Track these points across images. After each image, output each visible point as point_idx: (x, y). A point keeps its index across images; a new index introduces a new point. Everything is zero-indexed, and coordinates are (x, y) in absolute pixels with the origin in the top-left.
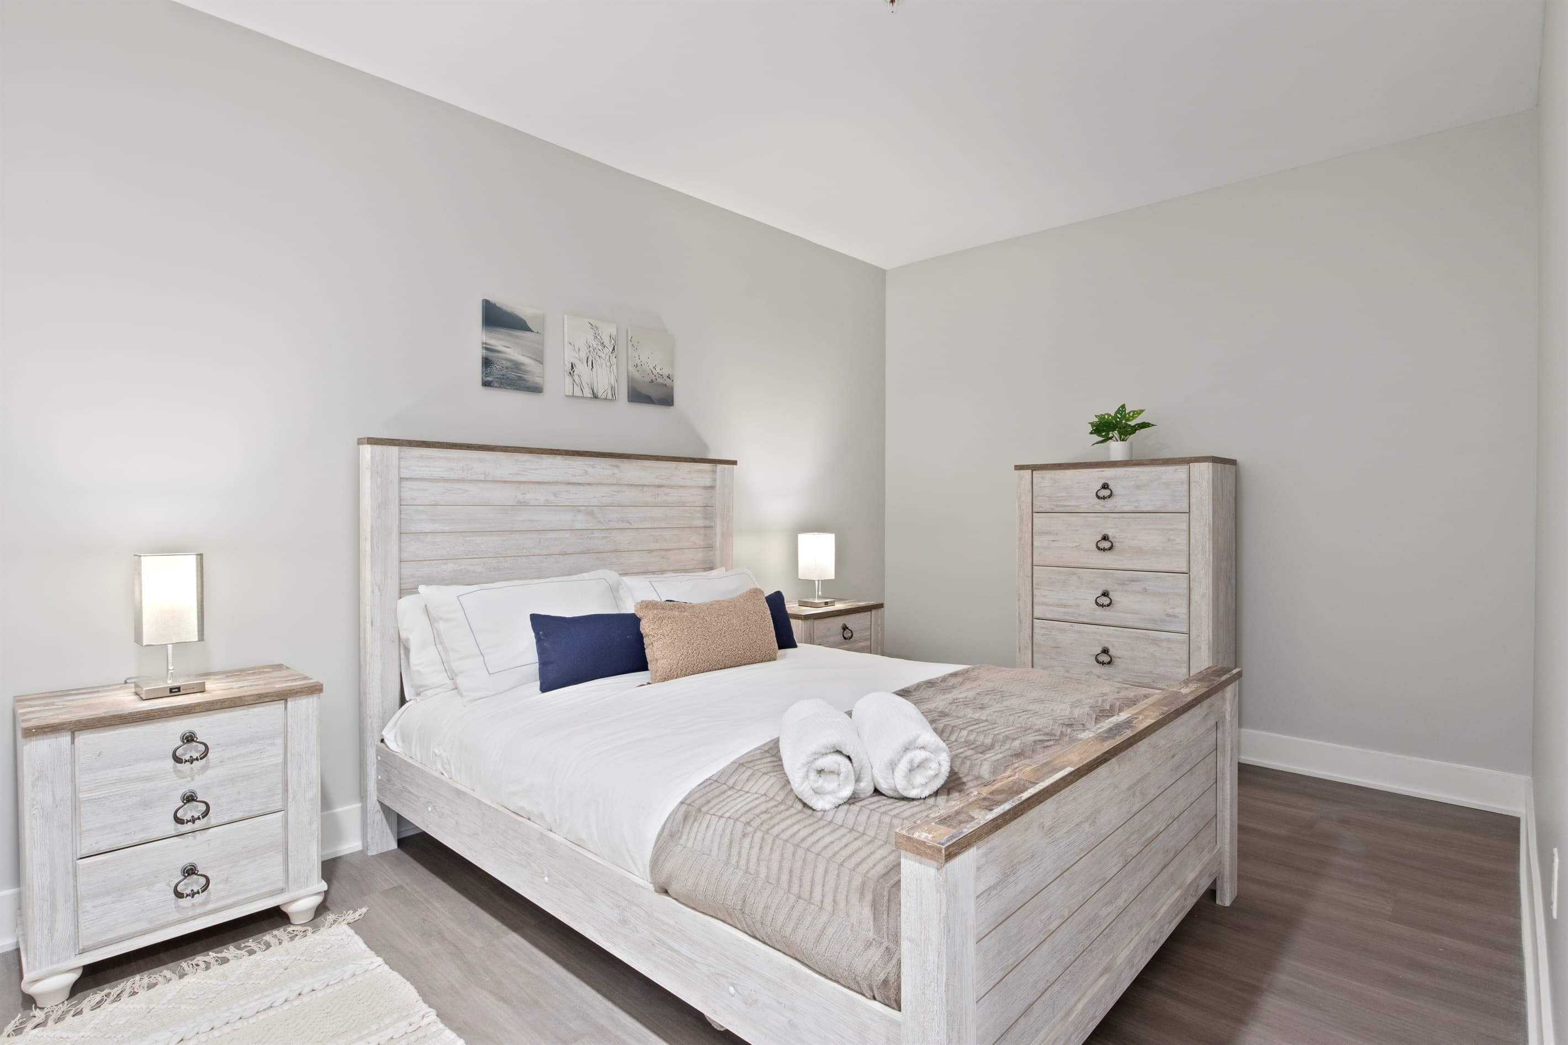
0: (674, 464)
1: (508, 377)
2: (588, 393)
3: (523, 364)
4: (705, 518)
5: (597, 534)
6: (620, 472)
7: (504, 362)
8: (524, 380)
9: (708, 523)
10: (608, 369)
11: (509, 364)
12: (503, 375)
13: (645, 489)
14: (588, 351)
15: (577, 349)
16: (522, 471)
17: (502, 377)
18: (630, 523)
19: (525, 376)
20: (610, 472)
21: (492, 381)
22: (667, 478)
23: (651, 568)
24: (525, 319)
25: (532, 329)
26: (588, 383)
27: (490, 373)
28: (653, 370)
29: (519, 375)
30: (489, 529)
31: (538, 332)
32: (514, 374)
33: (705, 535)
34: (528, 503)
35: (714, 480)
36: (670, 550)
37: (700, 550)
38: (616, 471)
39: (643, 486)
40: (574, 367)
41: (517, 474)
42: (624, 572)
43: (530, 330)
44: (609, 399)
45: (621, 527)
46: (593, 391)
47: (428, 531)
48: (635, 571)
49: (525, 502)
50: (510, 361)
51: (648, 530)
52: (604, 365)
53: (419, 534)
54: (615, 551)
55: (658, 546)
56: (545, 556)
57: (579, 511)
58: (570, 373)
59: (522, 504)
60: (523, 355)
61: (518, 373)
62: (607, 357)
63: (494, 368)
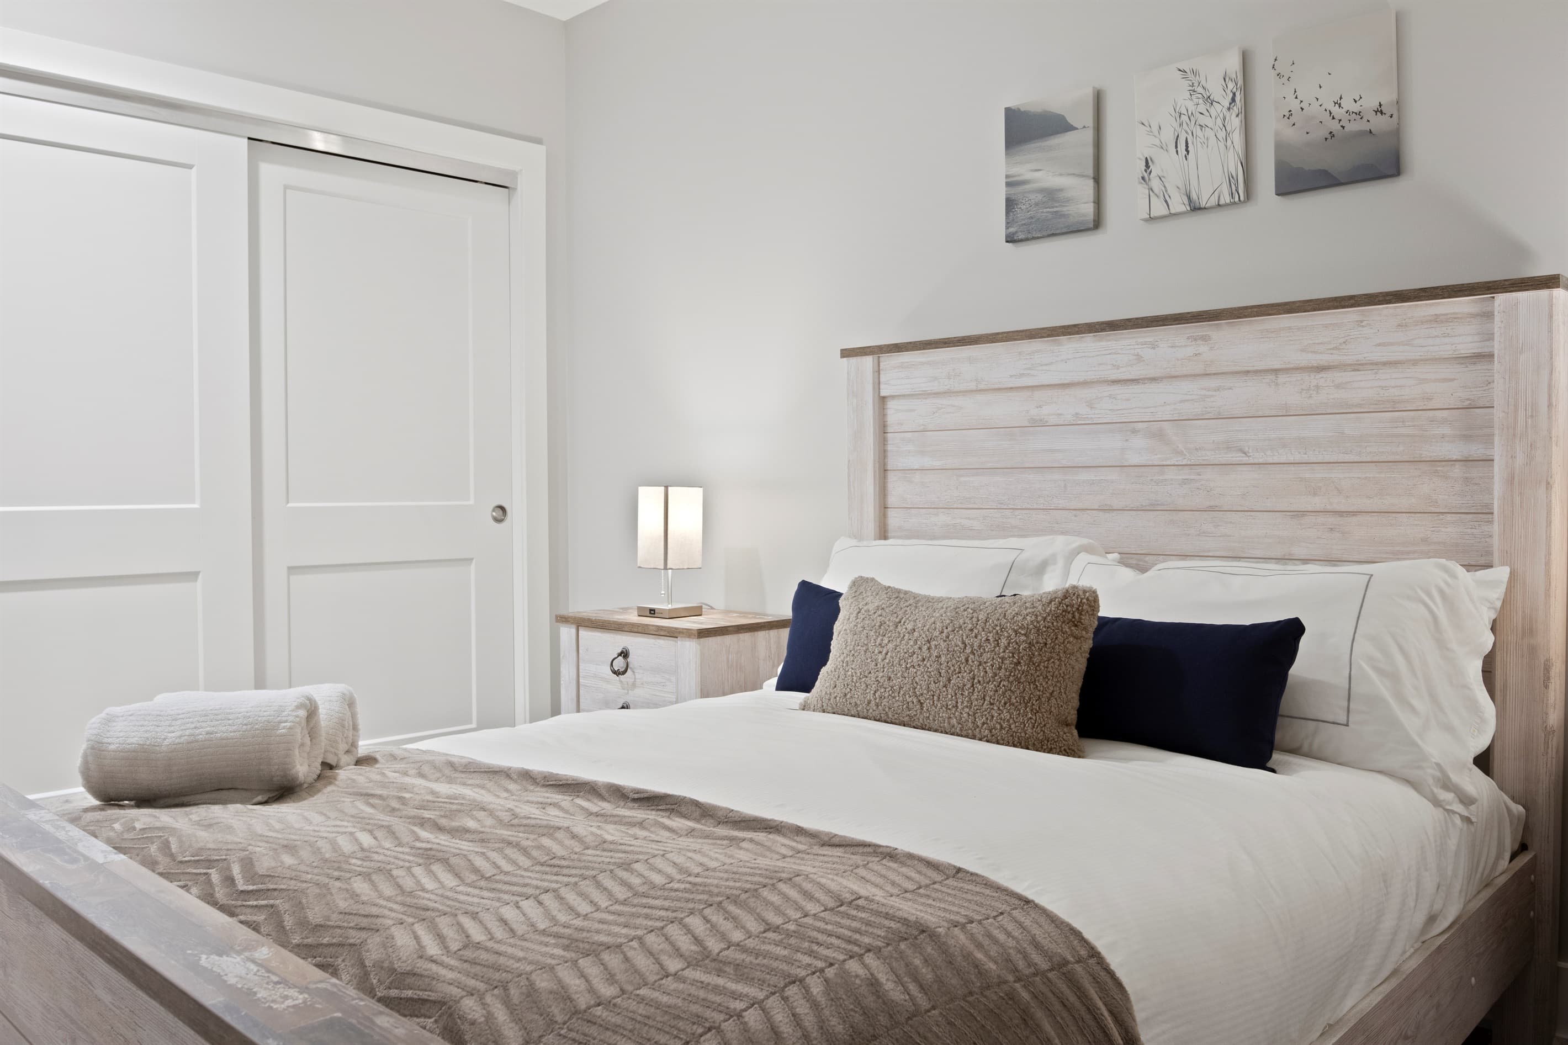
0: (1351, 314)
1: (1038, 219)
2: (1179, 205)
3: (1061, 190)
4: (1467, 438)
5: (1171, 474)
6: (1211, 349)
7: (1032, 196)
8: (1063, 216)
9: (1476, 450)
10: (1222, 145)
11: (1040, 197)
12: (1032, 218)
13: (1282, 378)
14: (1176, 125)
15: (1155, 129)
16: (1029, 369)
17: (1030, 221)
18: (1245, 453)
19: (1065, 209)
20: (1190, 351)
21: (1016, 232)
22: (1335, 348)
23: (1299, 551)
24: (1062, 114)
25: (1075, 125)
26: (1180, 186)
27: (1013, 220)
28: (1335, 110)
29: (1055, 209)
30: (989, 465)
31: (1084, 127)
32: (1048, 210)
33: (1467, 480)
34: (1047, 422)
35: (1489, 337)
36: (1354, 513)
37: (1449, 517)
38: (1203, 348)
39: (1276, 371)
40: (1150, 163)
41: (1022, 375)
42: (1230, 554)
43: (1074, 128)
44: (1226, 205)
45: (1223, 461)
46: (1189, 198)
47: (916, 467)
48: (1259, 553)
49: (1041, 420)
50: (1042, 191)
51: (1292, 468)
52: (1213, 140)
53: (906, 471)
54: (1211, 509)
55: (1317, 503)
56: (1074, 512)
57: (1134, 431)
58: (1143, 178)
59: (1038, 423)
60: (1061, 175)
61: (1053, 207)
62: (1219, 122)
63: (1018, 211)
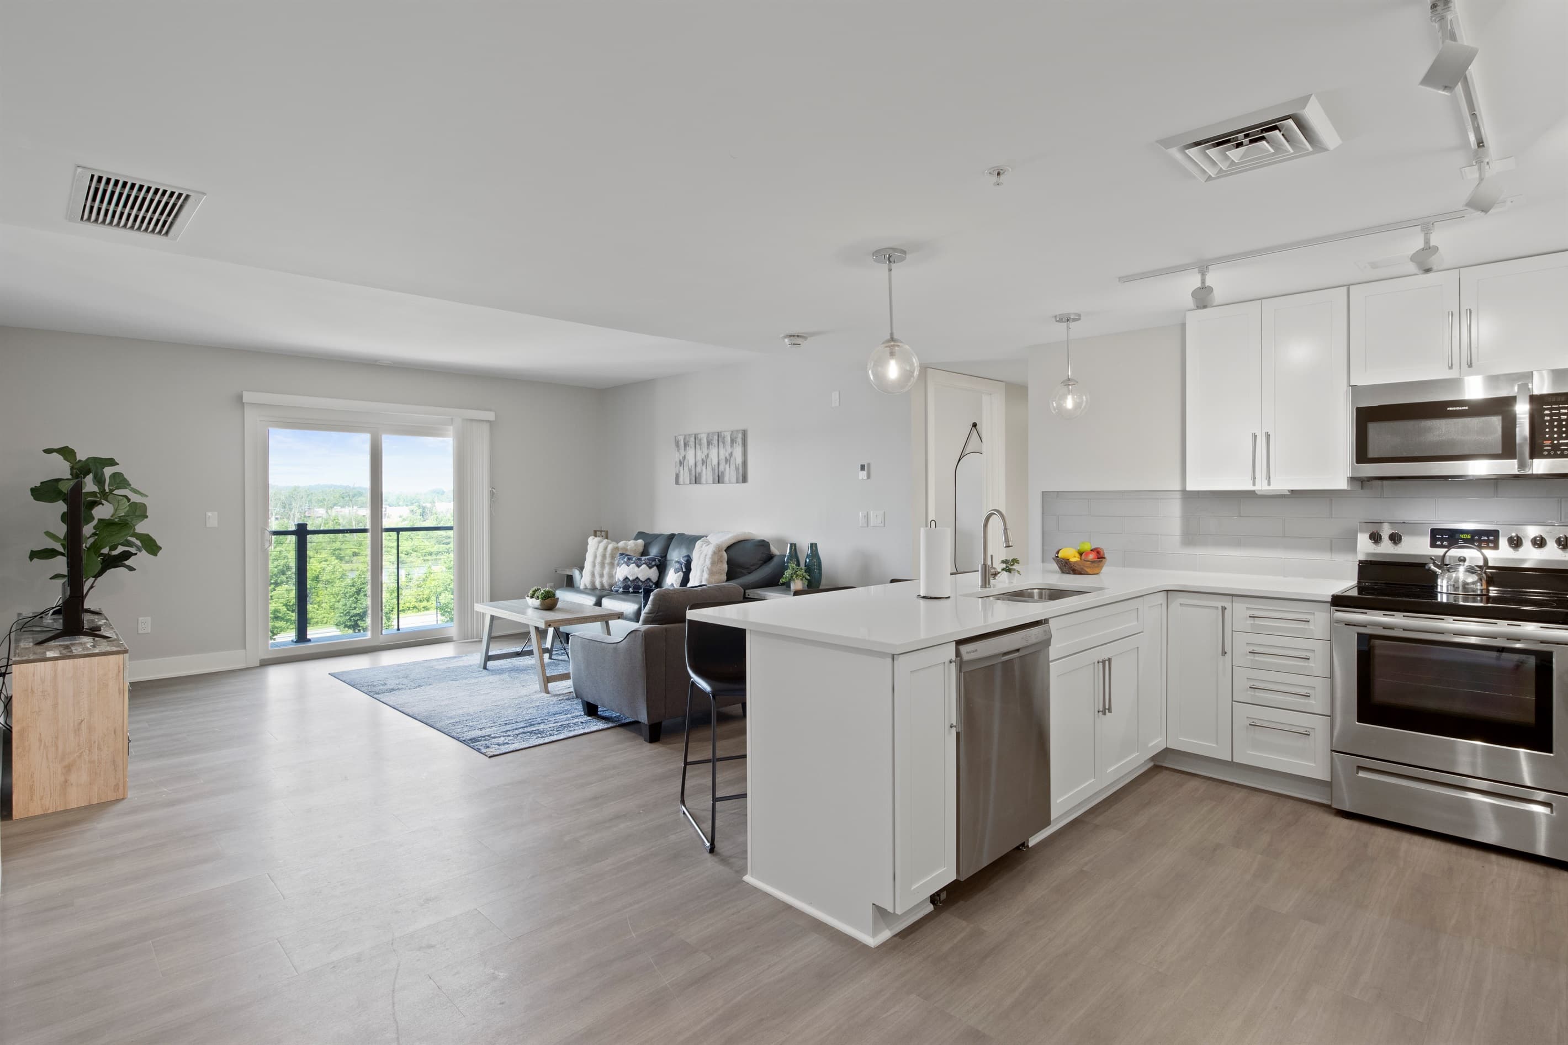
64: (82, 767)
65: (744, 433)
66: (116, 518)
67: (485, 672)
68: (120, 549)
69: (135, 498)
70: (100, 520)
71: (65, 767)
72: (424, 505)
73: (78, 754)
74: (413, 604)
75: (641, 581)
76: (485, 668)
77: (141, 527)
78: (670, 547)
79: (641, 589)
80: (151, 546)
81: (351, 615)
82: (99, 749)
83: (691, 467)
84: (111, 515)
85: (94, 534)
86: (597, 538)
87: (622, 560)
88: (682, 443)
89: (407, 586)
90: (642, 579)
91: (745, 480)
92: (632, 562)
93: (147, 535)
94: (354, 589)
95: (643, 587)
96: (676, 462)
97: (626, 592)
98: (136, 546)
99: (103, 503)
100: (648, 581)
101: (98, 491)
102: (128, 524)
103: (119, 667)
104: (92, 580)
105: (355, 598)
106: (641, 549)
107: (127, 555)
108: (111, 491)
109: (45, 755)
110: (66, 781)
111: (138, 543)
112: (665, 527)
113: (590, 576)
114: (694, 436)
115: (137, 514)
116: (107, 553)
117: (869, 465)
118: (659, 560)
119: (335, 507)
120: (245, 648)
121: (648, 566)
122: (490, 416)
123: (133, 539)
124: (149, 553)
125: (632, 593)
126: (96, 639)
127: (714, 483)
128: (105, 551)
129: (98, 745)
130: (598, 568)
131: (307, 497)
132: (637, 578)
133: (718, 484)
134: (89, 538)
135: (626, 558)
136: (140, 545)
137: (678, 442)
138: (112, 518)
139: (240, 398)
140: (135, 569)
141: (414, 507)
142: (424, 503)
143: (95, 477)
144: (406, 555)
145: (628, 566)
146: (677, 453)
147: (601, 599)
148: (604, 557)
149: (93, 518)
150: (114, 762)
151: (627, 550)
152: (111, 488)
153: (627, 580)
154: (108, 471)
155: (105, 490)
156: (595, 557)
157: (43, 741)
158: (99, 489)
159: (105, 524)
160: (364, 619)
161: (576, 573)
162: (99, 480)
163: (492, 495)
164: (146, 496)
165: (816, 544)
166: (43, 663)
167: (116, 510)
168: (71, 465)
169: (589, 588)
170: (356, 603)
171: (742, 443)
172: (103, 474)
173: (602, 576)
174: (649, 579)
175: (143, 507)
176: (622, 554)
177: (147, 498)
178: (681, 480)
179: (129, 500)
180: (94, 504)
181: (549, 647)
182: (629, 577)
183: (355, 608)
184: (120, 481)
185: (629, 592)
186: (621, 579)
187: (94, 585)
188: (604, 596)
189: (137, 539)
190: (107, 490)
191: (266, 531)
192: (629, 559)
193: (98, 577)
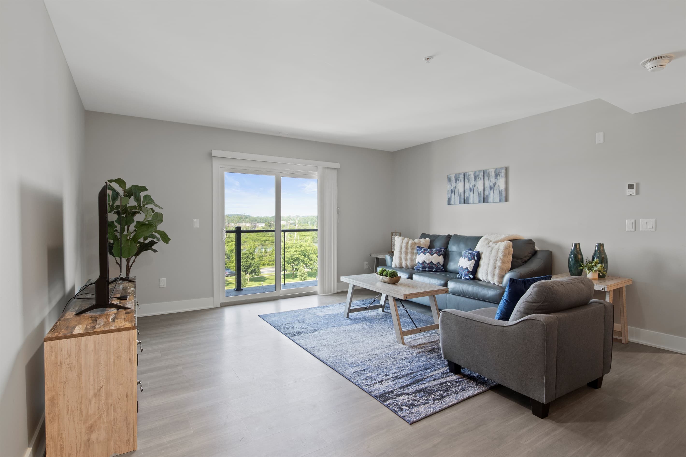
64: (101, 426)
65: (507, 169)
66: (146, 221)
67: (348, 320)
68: (149, 240)
69: (157, 210)
70: (138, 222)
71: (88, 427)
72: (270, 222)
73: (97, 416)
74: (267, 262)
75: (434, 264)
76: (348, 317)
77: (160, 227)
78: (449, 243)
79: (434, 269)
80: (166, 239)
81: (245, 266)
82: (115, 410)
83: (461, 193)
84: (144, 219)
85: (135, 231)
86: (401, 237)
87: (420, 250)
88: (453, 179)
89: (265, 255)
90: (435, 262)
91: (506, 200)
92: (427, 252)
93: (163, 232)
94: (246, 256)
95: (435, 267)
96: (448, 191)
97: (424, 270)
98: (157, 238)
99: (141, 213)
100: (438, 264)
101: (137, 206)
102: (152, 224)
103: (130, 341)
104: (134, 257)
105: (246, 259)
106: (428, 244)
107: (152, 243)
108: (144, 205)
109: (72, 418)
110: (89, 440)
111: (158, 236)
112: (444, 232)
113: (399, 260)
114: (463, 174)
115: (158, 219)
116: (142, 242)
117: (638, 185)
118: (444, 251)
119: (238, 223)
120: (213, 296)
121: (438, 254)
122: (337, 166)
123: (156, 234)
124: (164, 242)
125: (428, 271)
126: (120, 310)
127: (479, 203)
128: (141, 240)
129: (114, 408)
130: (403, 256)
131: (228, 219)
132: (431, 262)
133: (483, 204)
134: (132, 233)
135: (423, 249)
136: (160, 237)
137: (450, 178)
138: (144, 221)
139: (211, 154)
140: (157, 251)
141: (267, 223)
142: (270, 221)
143: (135, 197)
144: (264, 242)
145: (425, 254)
146: (449, 185)
147: (412, 275)
148: (407, 248)
149: (133, 221)
150: (126, 421)
151: (421, 245)
152: (144, 203)
153: (425, 263)
154: (143, 194)
155: (141, 205)
156: (401, 248)
157: (70, 407)
158: (138, 204)
159: (140, 225)
160: (249, 268)
161: (388, 257)
162: (138, 199)
163: (338, 211)
164: (162, 208)
165: (603, 245)
166: (69, 340)
167: (146, 216)
168: (124, 190)
169: (398, 267)
170: (246, 261)
171: (505, 176)
172: (140, 195)
173: (406, 260)
174: (439, 263)
175: (161, 215)
176: (418, 247)
177: (163, 210)
178: (452, 202)
179: (153, 211)
180: (135, 213)
181: (383, 305)
182: (426, 261)
183: (246, 264)
184: (148, 199)
185: (426, 270)
186: (421, 262)
187: (135, 261)
188: (414, 273)
189: (158, 234)
190: (142, 205)
191: (223, 230)
192: (424, 250)
193: (137, 256)
